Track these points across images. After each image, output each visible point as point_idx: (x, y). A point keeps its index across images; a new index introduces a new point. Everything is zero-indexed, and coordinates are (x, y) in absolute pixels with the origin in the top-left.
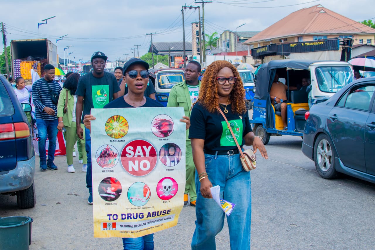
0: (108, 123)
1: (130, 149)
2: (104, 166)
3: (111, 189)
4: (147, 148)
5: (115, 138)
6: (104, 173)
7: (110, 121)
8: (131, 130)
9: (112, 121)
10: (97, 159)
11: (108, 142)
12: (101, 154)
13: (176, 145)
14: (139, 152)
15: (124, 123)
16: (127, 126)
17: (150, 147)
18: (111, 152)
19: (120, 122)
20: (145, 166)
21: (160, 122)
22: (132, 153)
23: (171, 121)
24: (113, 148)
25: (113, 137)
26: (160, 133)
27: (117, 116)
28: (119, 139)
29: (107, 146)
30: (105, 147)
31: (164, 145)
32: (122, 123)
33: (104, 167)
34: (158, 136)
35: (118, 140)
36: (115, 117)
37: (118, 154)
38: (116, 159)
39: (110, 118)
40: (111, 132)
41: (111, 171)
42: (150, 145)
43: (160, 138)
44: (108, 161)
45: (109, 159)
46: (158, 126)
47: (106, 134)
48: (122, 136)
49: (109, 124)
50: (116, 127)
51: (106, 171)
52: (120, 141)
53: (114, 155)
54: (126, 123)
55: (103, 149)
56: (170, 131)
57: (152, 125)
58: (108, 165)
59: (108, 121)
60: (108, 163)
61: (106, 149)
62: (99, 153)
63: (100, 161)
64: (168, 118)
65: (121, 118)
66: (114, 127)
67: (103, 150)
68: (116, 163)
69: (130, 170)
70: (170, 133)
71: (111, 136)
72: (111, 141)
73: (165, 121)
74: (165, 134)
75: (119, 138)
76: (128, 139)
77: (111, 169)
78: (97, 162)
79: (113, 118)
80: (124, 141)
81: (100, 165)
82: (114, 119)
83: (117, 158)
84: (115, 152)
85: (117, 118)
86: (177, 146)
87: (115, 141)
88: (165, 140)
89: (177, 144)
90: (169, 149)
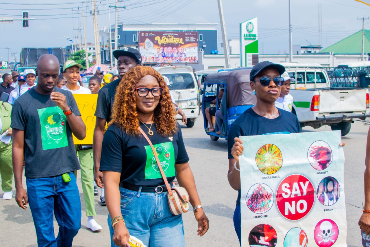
0: (259, 154)
1: (286, 187)
2: (256, 210)
3: (264, 239)
4: (304, 184)
5: (268, 174)
6: (256, 219)
7: (261, 152)
8: (286, 162)
9: (263, 151)
10: (247, 201)
11: (260, 180)
12: (252, 195)
13: (334, 178)
14: (296, 190)
15: (277, 153)
16: (280, 157)
17: (307, 183)
18: (264, 193)
19: (273, 152)
20: (302, 206)
21: (317, 150)
22: (288, 191)
23: (329, 148)
24: (266, 187)
25: (266, 172)
26: (319, 164)
27: (270, 144)
28: (273, 175)
29: (258, 184)
30: (257, 186)
31: (323, 180)
32: (275, 153)
33: (256, 212)
34: (316, 169)
35: (271, 176)
36: (267, 146)
37: (272, 194)
38: (270, 201)
39: (261, 148)
40: (263, 166)
41: (265, 216)
42: (307, 180)
43: (319, 172)
44: (261, 203)
45: (262, 201)
46: (315, 156)
47: (257, 168)
48: (276, 171)
49: (260, 156)
50: (268, 158)
51: (259, 217)
52: (274, 177)
53: (268, 196)
54: (279, 153)
55: (255, 189)
56: (328, 161)
57: (309, 154)
58: (261, 209)
59: (259, 152)
60: (261, 206)
61: (258, 188)
62: (250, 193)
63: (251, 204)
64: (325, 145)
65: (274, 148)
66: (266, 159)
67: (254, 191)
68: (270, 206)
69: (287, 213)
70: (328, 163)
71: (263, 170)
72: (263, 178)
73: (321, 148)
74: (323, 165)
75: (273, 173)
76: (283, 174)
77: (265, 214)
78: (248, 205)
79: (264, 147)
80: (279, 177)
81: (251, 209)
82: (266, 149)
83: (272, 199)
84: (269, 191)
85: (269, 147)
86: (336, 180)
87: (269, 177)
88: (323, 173)
89: (336, 178)
90: (327, 184)
